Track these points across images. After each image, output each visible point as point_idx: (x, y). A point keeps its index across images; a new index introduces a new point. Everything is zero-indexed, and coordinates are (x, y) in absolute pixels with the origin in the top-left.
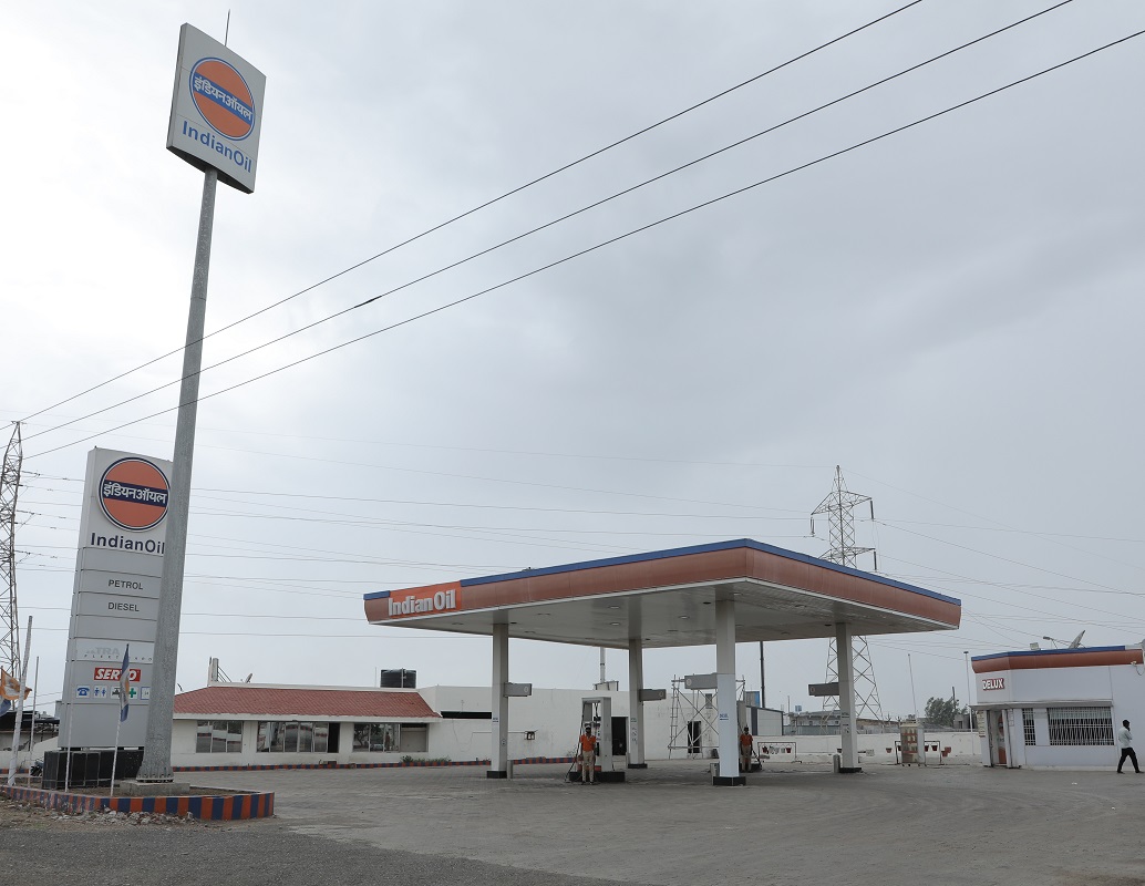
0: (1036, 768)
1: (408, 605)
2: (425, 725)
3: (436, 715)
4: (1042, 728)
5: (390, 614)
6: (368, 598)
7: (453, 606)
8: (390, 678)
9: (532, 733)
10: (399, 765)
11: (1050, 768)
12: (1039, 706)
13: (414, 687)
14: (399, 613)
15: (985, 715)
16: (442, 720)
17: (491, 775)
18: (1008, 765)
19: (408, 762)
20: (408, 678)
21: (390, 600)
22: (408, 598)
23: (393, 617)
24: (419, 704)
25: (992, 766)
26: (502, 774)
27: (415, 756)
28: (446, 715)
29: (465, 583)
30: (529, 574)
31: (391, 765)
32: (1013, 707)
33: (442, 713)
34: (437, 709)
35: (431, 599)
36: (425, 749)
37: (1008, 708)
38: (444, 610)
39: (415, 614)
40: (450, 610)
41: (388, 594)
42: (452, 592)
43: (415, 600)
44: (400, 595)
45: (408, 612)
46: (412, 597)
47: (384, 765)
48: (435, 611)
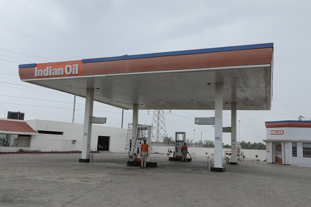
0: (300, 166)
1: (47, 71)
2: (29, 136)
3: (35, 132)
4: (300, 150)
5: (36, 76)
6: (21, 67)
7: (77, 73)
8: (12, 115)
9: (75, 141)
10: (17, 153)
11: (306, 166)
12: (299, 142)
13: (23, 119)
14: (41, 75)
15: (271, 144)
16: (38, 134)
17: (81, 161)
18: (283, 163)
19: (21, 152)
20: (21, 116)
21: (36, 68)
22: (47, 68)
23: (37, 77)
24: (26, 127)
25: (273, 163)
26: (88, 161)
27: (25, 149)
28: (40, 132)
29: (85, 61)
30: (126, 57)
31: (13, 153)
32: (287, 142)
33: (38, 131)
34: (35, 129)
35: (62, 69)
36: (29, 146)
37: (285, 142)
38: (71, 75)
39: (52, 76)
40: (75, 75)
41: (35, 65)
42: (77, 65)
43: (52, 69)
44: (43, 66)
45: (47, 75)
46: (51, 67)
47: (10, 153)
48: (65, 75)
